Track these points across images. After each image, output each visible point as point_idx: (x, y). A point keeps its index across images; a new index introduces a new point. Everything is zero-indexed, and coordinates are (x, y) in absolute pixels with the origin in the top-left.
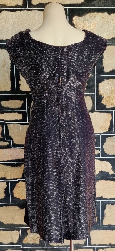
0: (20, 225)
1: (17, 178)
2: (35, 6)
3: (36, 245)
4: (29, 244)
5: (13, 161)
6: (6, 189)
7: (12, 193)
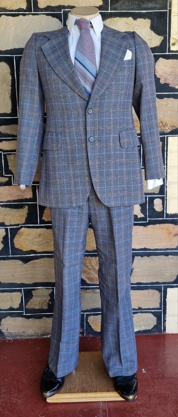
0: (22, 285)
1: (19, 223)
2: (42, 10)
3: (44, 311)
4: (35, 309)
5: (14, 201)
6: (4, 238)
7: (12, 243)
